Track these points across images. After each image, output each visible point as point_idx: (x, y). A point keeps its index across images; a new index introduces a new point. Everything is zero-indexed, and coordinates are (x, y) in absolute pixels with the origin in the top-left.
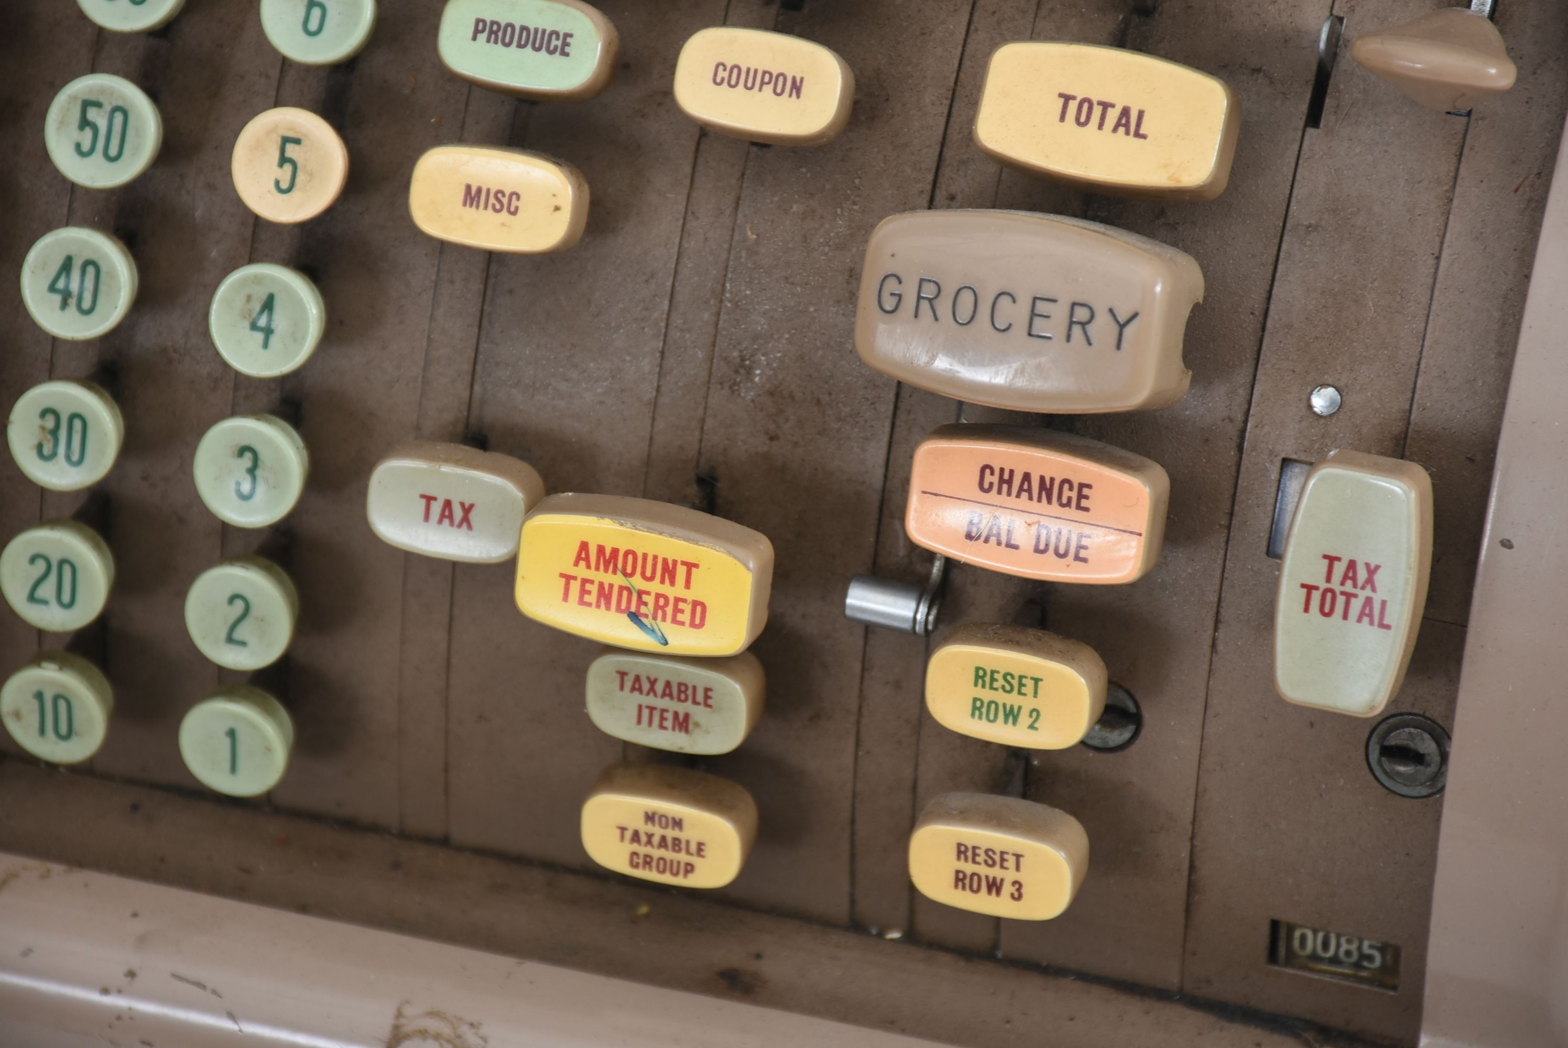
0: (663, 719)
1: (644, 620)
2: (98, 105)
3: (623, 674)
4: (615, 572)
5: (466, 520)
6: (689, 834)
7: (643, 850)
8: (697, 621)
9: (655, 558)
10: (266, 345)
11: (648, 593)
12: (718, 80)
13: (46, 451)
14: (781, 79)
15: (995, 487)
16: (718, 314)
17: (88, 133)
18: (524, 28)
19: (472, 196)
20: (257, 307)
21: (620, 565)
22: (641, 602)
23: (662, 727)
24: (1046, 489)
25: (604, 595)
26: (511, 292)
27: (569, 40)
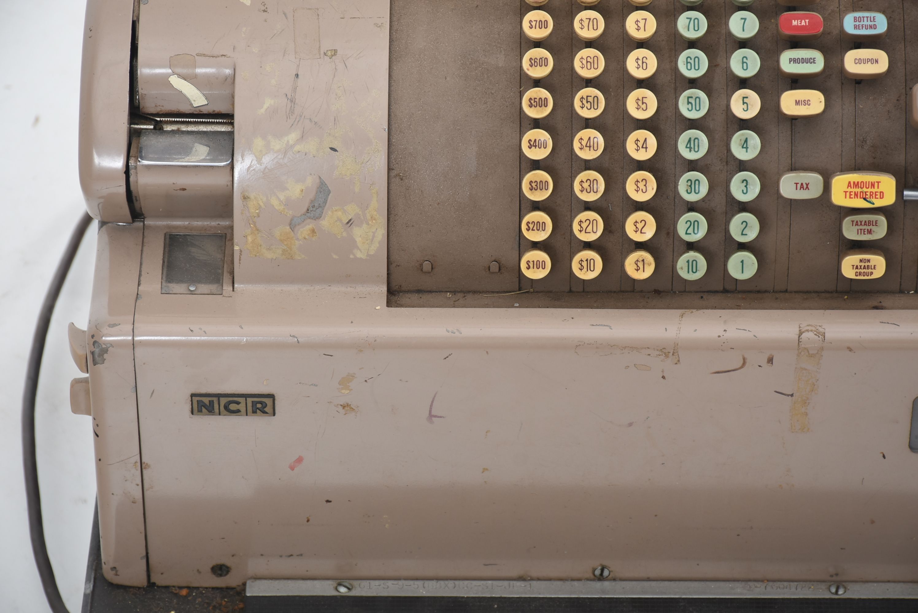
0: (864, 232)
1: (868, 199)
2: (692, 97)
3: (853, 221)
4: (858, 188)
5: (807, 187)
6: (872, 264)
7: (858, 271)
8: (882, 197)
9: (869, 182)
10: (747, 152)
11: (868, 192)
12: (856, 63)
13: (689, 191)
14: (872, 60)
16: (855, 128)
17: (690, 105)
18: (802, 59)
19: (797, 103)
20: (743, 142)
21: (860, 186)
22: (866, 195)
23: (864, 234)
25: (856, 195)
27: (815, 59)
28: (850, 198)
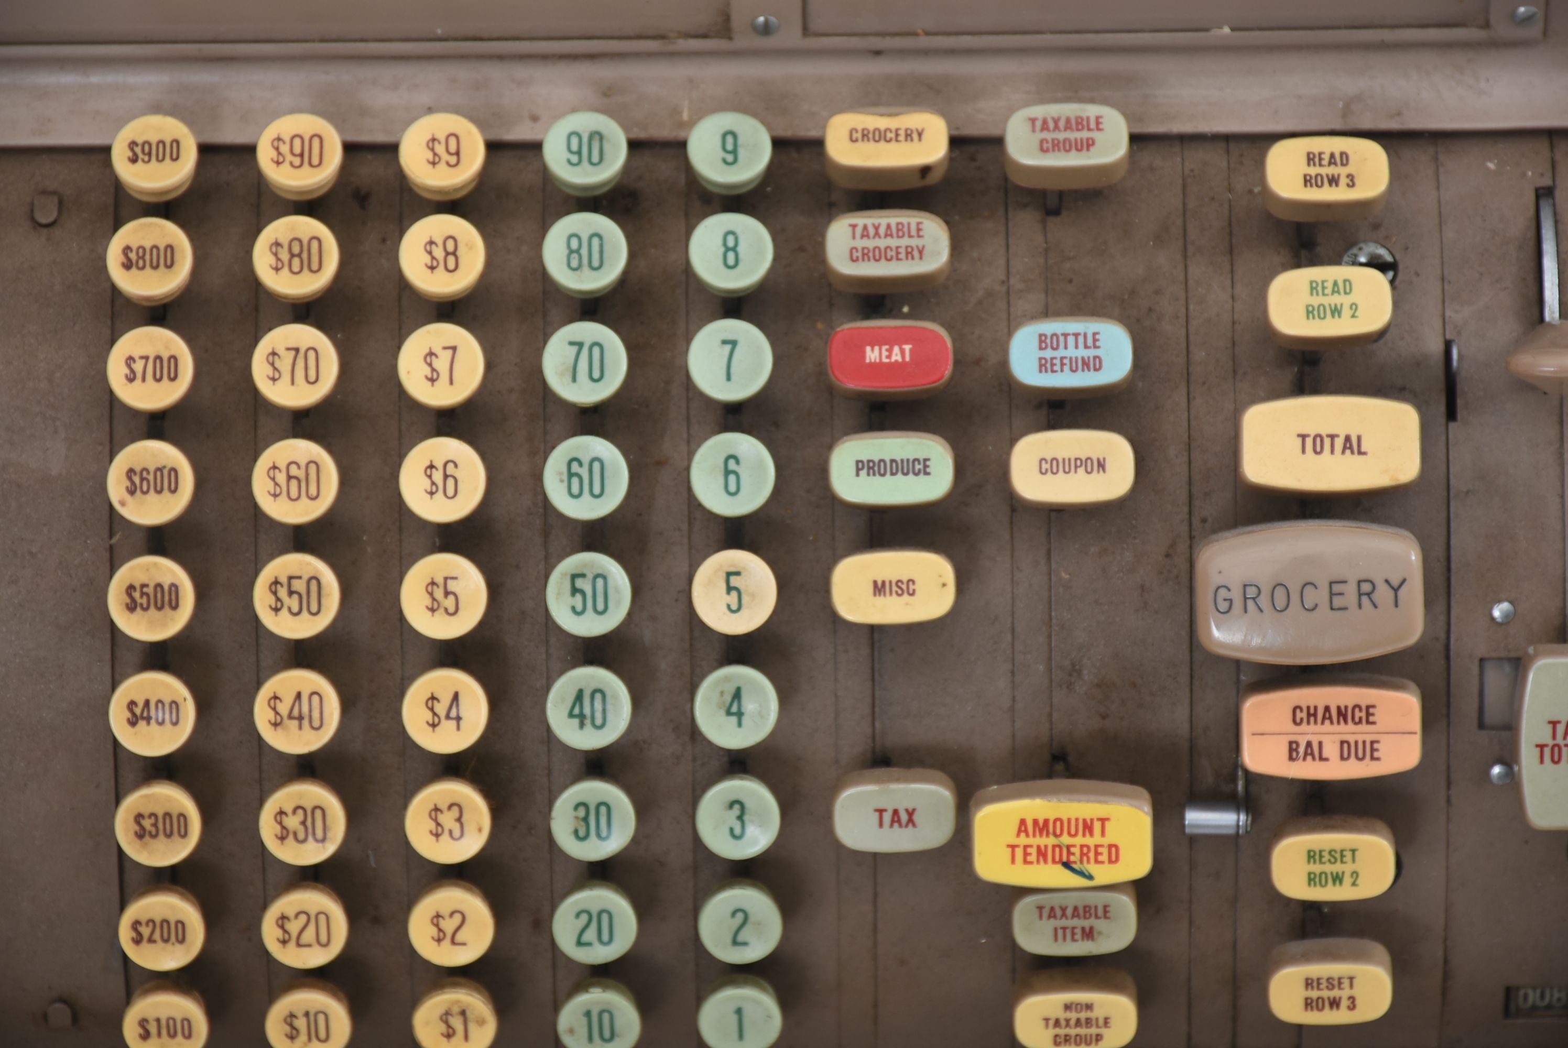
0: (1073, 934)
1: (1074, 866)
2: (583, 576)
3: (1040, 908)
4: (1048, 835)
5: (911, 821)
6: (1098, 1013)
7: (1062, 1031)
8: (1114, 858)
9: (1077, 820)
10: (740, 724)
11: (1074, 846)
12: (1043, 471)
13: (582, 833)
14: (1089, 462)
15: (1305, 720)
16: (1049, 636)
17: (579, 597)
18: (892, 461)
19: (879, 588)
20: (728, 698)
21: (1051, 830)
22: (1069, 853)
23: (1073, 940)
24: (1342, 714)
25: (1042, 854)
26: (892, 650)
27: (928, 463)
28: (1026, 862)
